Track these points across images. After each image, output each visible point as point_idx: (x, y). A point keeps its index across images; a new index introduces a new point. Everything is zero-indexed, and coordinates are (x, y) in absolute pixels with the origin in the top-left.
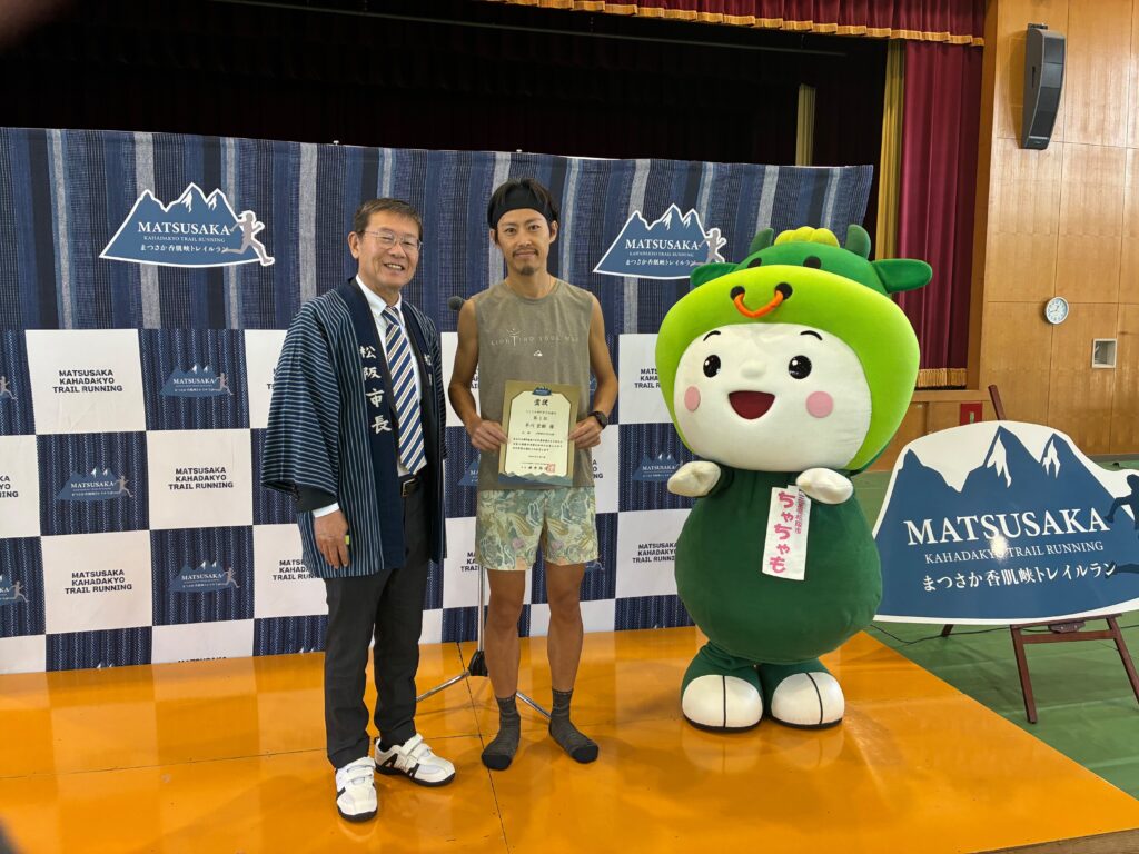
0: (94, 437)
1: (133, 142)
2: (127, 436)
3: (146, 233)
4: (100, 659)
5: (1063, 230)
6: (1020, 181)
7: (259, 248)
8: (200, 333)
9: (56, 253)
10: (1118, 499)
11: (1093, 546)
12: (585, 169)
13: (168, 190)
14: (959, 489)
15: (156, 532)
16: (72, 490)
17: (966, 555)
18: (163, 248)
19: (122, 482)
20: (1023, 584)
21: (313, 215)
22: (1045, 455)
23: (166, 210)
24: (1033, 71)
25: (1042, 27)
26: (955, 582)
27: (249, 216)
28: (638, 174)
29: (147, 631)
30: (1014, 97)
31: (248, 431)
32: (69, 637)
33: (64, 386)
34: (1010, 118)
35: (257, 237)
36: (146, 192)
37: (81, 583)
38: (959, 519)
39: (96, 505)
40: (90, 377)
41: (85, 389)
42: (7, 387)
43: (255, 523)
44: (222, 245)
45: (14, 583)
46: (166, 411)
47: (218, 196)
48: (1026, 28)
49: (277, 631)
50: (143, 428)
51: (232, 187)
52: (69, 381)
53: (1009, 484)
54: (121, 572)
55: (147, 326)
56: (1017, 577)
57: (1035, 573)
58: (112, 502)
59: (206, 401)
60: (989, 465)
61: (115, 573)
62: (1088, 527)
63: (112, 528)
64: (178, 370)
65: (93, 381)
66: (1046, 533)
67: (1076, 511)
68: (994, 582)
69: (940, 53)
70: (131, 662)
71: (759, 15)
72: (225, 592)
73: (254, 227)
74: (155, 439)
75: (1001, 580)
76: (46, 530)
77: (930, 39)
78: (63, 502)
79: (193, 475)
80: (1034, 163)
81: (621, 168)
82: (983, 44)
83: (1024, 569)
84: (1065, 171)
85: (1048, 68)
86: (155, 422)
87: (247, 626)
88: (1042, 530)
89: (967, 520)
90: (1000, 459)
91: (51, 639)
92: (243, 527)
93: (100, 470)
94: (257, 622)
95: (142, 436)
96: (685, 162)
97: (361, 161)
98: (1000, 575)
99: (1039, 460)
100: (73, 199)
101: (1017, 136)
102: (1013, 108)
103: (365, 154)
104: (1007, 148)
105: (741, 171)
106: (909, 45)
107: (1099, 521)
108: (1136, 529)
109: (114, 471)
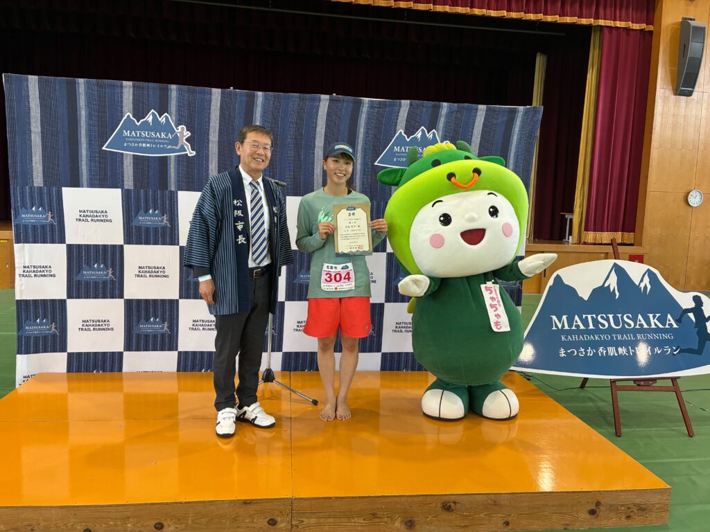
0: (96, 246)
1: (122, 87)
2: (114, 247)
3: (127, 137)
4: (95, 367)
5: (701, 148)
6: (674, 115)
7: (187, 146)
8: (154, 192)
9: (79, 146)
10: (685, 309)
11: (666, 336)
12: (372, 106)
13: (139, 113)
14: (586, 298)
15: (127, 300)
16: (84, 275)
17: (587, 338)
18: (136, 145)
19: (110, 271)
20: (620, 356)
21: (218, 128)
22: (642, 281)
23: (138, 124)
24: (684, 47)
25: (691, 20)
26: (578, 352)
27: (182, 128)
28: (402, 109)
29: (121, 354)
30: (671, 62)
31: (178, 247)
32: (79, 354)
33: (82, 218)
34: (669, 77)
35: (187, 140)
36: (128, 114)
37: (87, 325)
38: (584, 316)
39: (96, 283)
40: (95, 214)
41: (92, 220)
42: (52, 218)
43: (180, 298)
44: (168, 144)
45: (52, 324)
46: (135, 234)
47: (166, 117)
48: (681, 20)
49: (190, 358)
50: (122, 243)
51: (174, 112)
52: (84, 216)
53: (617, 297)
54: (108, 321)
55: (126, 187)
56: (617, 351)
57: (628, 352)
58: (105, 283)
59: (156, 230)
60: (606, 285)
61: (105, 321)
62: (665, 325)
63: (104, 297)
64: (142, 212)
65: (97, 216)
66: (637, 327)
67: (658, 315)
68: (602, 353)
69: (624, 34)
70: (112, 370)
71: (509, 10)
72: (163, 335)
73: (185, 134)
74: (128, 249)
75: (607, 353)
76: (70, 296)
77: (619, 26)
78: (79, 281)
79: (148, 270)
80: (683, 104)
81: (393, 105)
82: (652, 29)
83: (622, 347)
84: (704, 111)
85: (694, 46)
86: (129, 239)
87: (173, 355)
88: (635, 325)
89: (589, 316)
90: (613, 282)
91: (70, 355)
92: (174, 300)
93: (99, 265)
94: (180, 353)
95: (122, 247)
96: (430, 102)
97: (244, 99)
98: (607, 350)
99: (637, 284)
100: (89, 116)
101: (673, 87)
102: (670, 70)
103: (248, 95)
104: (667, 95)
105: (463, 108)
106: (605, 29)
107: (672, 322)
108: (695, 327)
109: (106, 266)
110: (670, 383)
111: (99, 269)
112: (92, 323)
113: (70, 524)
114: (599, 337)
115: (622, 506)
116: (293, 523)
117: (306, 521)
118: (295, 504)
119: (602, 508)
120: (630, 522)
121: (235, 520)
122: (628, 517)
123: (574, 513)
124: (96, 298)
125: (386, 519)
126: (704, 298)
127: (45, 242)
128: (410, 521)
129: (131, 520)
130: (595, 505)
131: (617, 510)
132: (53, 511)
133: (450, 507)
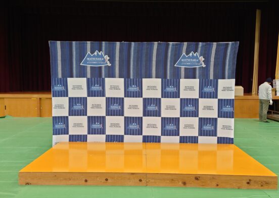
0: (78, 98)
1: (87, 43)
2: (84, 98)
3: (88, 60)
4: (78, 140)
7: (108, 62)
8: (97, 79)
9: (73, 64)
12: (173, 45)
13: (92, 52)
15: (88, 116)
16: (74, 108)
18: (91, 63)
19: (83, 106)
21: (118, 56)
23: (92, 56)
27: (107, 56)
28: (184, 46)
29: (86, 135)
31: (105, 97)
32: (73, 135)
33: (74, 88)
36: (89, 52)
39: (78, 111)
41: (77, 89)
42: (64, 88)
43: (106, 116)
44: (102, 62)
45: (64, 125)
46: (91, 93)
47: (101, 53)
49: (110, 137)
50: (87, 96)
51: (104, 51)
54: (82, 124)
55: (88, 77)
63: (81, 115)
64: (93, 85)
72: (100, 129)
73: (107, 58)
74: (89, 99)
78: (72, 110)
79: (95, 106)
81: (181, 44)
91: (70, 136)
93: (79, 104)
94: (106, 135)
96: (195, 42)
97: (128, 45)
105: (208, 44)
109: (81, 104)
111: (79, 106)
112: (77, 124)
113: (81, 178)
115: (259, 181)
116: (147, 181)
117: (151, 181)
118: (147, 175)
121: (129, 179)
122: (262, 186)
123: (241, 183)
124: (78, 116)
125: (176, 181)
127: (62, 96)
128: (185, 183)
129: (98, 177)
130: (249, 181)
131: (257, 183)
132: (76, 174)
133: (198, 178)
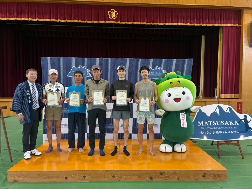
1: (72, 59)
4: (64, 138)
6: (250, 54)
9: (61, 76)
10: (241, 119)
11: (235, 128)
14: (209, 116)
17: (209, 128)
20: (220, 134)
22: (227, 110)
23: (76, 69)
26: (207, 133)
27: (88, 70)
30: (248, 37)
34: (247, 41)
36: (74, 66)
38: (208, 121)
44: (84, 74)
47: (84, 66)
48: (250, 22)
53: (219, 115)
56: (219, 132)
57: (223, 132)
60: (215, 112)
62: (235, 124)
66: (226, 125)
67: (232, 121)
68: (214, 133)
69: (231, 28)
71: (190, 23)
75: (216, 133)
77: (228, 26)
82: (241, 26)
83: (220, 131)
88: (225, 124)
89: (210, 122)
90: (218, 111)
93: (65, 109)
96: (159, 59)
98: (216, 132)
99: (225, 111)
100: (63, 68)
101: (249, 44)
102: (248, 39)
103: (106, 59)
104: (247, 47)
105: (169, 60)
106: (224, 27)
107: (237, 123)
108: (245, 125)
109: (67, 109)
110: (236, 142)
111: (66, 110)
112: (63, 125)
113: (62, 176)
114: (214, 128)
115: (212, 175)
116: (119, 177)
117: (123, 176)
118: (120, 172)
119: (206, 175)
120: (215, 180)
121: (104, 175)
122: (215, 178)
123: (198, 177)
124: (65, 118)
125: (144, 177)
126: (248, 116)
128: (151, 177)
129: (77, 175)
130: (205, 174)
131: (211, 176)
132: (58, 172)
133: (162, 174)
